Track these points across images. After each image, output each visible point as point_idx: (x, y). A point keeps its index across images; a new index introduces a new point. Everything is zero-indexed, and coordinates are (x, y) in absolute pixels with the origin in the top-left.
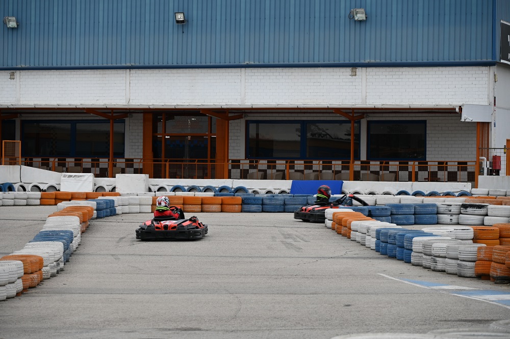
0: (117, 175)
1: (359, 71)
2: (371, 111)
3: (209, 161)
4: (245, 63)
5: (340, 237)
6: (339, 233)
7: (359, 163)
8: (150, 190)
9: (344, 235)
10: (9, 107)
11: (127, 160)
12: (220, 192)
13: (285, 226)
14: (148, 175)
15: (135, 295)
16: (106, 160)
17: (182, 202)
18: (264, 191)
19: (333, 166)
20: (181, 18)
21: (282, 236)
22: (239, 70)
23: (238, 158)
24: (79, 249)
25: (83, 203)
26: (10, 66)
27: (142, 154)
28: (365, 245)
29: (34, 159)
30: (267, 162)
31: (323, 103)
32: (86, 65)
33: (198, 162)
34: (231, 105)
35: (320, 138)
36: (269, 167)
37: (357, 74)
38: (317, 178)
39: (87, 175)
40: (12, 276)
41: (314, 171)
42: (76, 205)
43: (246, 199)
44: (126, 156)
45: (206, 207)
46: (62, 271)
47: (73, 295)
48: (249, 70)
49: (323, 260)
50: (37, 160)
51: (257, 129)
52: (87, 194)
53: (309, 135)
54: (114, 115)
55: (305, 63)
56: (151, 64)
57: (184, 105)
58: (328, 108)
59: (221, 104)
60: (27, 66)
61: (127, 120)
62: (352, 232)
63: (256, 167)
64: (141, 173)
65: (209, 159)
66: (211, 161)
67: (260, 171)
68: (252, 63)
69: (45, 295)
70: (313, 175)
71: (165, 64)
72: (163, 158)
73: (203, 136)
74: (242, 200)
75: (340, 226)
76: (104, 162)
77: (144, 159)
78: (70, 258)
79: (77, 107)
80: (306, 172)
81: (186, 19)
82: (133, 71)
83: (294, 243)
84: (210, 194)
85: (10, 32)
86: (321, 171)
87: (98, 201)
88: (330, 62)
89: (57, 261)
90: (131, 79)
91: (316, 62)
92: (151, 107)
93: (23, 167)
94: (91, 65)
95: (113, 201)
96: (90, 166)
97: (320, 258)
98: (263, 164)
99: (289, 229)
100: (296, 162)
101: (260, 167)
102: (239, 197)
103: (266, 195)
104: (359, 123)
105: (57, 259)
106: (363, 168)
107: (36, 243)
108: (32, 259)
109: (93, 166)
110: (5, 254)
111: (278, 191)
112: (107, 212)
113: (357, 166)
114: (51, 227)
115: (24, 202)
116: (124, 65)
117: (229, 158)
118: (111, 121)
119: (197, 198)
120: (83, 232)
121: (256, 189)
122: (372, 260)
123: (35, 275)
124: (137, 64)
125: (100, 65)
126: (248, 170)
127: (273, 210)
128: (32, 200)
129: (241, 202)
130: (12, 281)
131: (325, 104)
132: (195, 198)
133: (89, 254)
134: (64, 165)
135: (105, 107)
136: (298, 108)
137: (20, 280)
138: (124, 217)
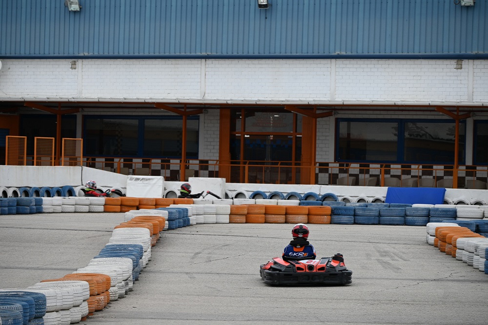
0: (190, 179)
1: (465, 63)
2: (479, 109)
3: (293, 164)
4: (336, 54)
5: (443, 255)
6: (443, 251)
7: (464, 168)
8: (227, 196)
9: (448, 254)
10: (70, 100)
11: (202, 162)
12: (306, 200)
13: (381, 241)
14: (224, 179)
15: (213, 322)
16: (178, 161)
17: (263, 211)
18: (356, 199)
19: (434, 171)
20: (264, 2)
21: (378, 254)
22: (329, 60)
23: (326, 161)
24: (149, 265)
25: (153, 212)
26: (71, 54)
27: (218, 155)
28: (472, 266)
29: (97, 160)
30: (359, 166)
31: (424, 100)
32: (157, 54)
33: (282, 164)
34: (319, 101)
35: (419, 137)
36: (361, 172)
37: (463, 66)
38: (416, 185)
39: (157, 178)
40: (77, 298)
41: (413, 177)
42: (145, 215)
43: (336, 209)
44: (201, 157)
45: (290, 217)
46: (130, 291)
47: (145, 320)
48: (340, 62)
49: (425, 283)
50: (101, 160)
51: (349, 128)
52: (156, 200)
53: (407, 135)
54: (188, 110)
55: (404, 54)
56: (230, 54)
57: (266, 101)
58: (429, 106)
59: (308, 99)
60: (91, 54)
61: (202, 116)
62: (457, 250)
63: (346, 171)
64: (217, 176)
65: (293, 161)
66: (296, 164)
67: (351, 175)
68: (344, 53)
69: (113, 320)
70: (411, 181)
71: (245, 54)
72: (241, 160)
73: (287, 136)
74: (332, 211)
75: (443, 243)
76: (175, 164)
77: (221, 160)
78: (140, 275)
79: (147, 101)
80: (404, 177)
81: (270, 2)
82: (209, 61)
83: (391, 262)
84: (294, 202)
85: (72, 15)
86: (420, 177)
87: (170, 210)
88: (433, 54)
89: (126, 280)
90: (207, 70)
91: (417, 53)
92: (229, 102)
93: (85, 168)
94: (162, 54)
95: (187, 210)
96: (159, 168)
97: (422, 280)
98: (354, 168)
99: (386, 245)
100: (392, 166)
101: (351, 171)
102: (328, 206)
103: (358, 204)
104: (465, 122)
105: (125, 278)
106: (468, 174)
107: (102, 259)
108: (98, 278)
109: (163, 167)
110: (67, 270)
111: (371, 199)
112: (179, 222)
113: (461, 171)
114: (119, 241)
115: (86, 208)
116: (198, 54)
117: (317, 161)
118: (184, 117)
119: (281, 208)
120: (153, 246)
121: (347, 196)
122: (480, 284)
123: (102, 297)
124: (214, 54)
125: (172, 54)
126: (338, 174)
127: (366, 222)
128: (95, 206)
129: (330, 212)
130: (77, 304)
131: (426, 100)
132: (277, 207)
133: (160, 272)
134: (130, 166)
135: (177, 101)
136: (395, 106)
137: (86, 303)
138: (199, 228)
